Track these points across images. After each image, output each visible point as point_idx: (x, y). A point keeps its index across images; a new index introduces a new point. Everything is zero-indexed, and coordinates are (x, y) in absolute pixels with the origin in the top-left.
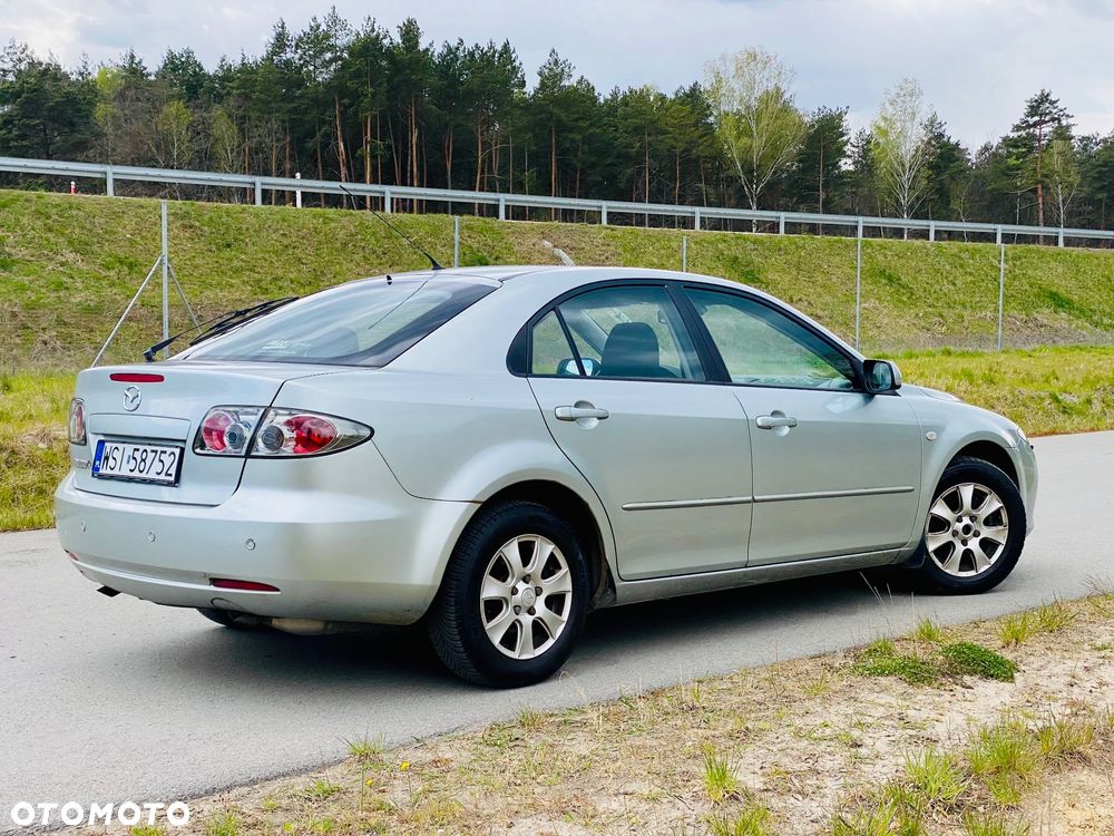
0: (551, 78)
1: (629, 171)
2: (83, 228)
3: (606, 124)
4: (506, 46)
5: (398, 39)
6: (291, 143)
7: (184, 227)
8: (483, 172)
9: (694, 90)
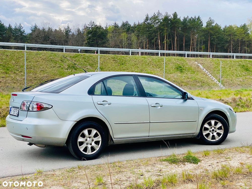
0: (209, 24)
1: (227, 45)
2: (92, 61)
3: (222, 34)
4: (199, 17)
5: (172, 17)
6: (148, 40)
7: (114, 60)
8: (192, 46)
9: (245, 25)
